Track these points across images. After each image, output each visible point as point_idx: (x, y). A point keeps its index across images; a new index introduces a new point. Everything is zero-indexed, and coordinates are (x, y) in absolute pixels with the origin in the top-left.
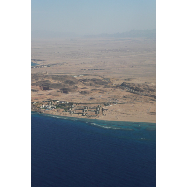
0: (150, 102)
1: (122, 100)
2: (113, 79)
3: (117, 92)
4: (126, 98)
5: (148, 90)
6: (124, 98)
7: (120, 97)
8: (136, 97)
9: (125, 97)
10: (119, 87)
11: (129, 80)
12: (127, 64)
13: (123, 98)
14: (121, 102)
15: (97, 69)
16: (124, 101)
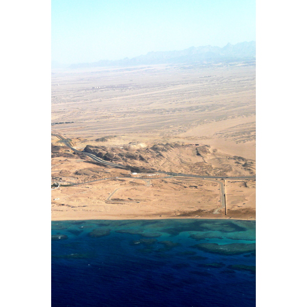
0: (119, 180)
1: (71, 178)
2: (77, 141)
3: (70, 164)
4: (80, 174)
5: (125, 158)
6: (77, 176)
7: (70, 173)
8: (98, 172)
9: (78, 173)
10: (78, 154)
11: (103, 140)
12: (118, 111)
13: (74, 175)
14: (68, 182)
15: (60, 123)
16: (74, 181)
